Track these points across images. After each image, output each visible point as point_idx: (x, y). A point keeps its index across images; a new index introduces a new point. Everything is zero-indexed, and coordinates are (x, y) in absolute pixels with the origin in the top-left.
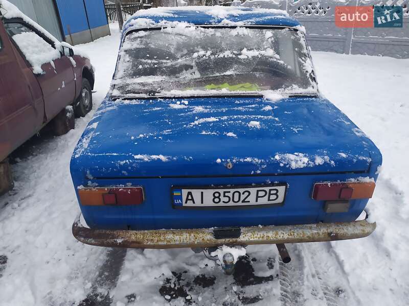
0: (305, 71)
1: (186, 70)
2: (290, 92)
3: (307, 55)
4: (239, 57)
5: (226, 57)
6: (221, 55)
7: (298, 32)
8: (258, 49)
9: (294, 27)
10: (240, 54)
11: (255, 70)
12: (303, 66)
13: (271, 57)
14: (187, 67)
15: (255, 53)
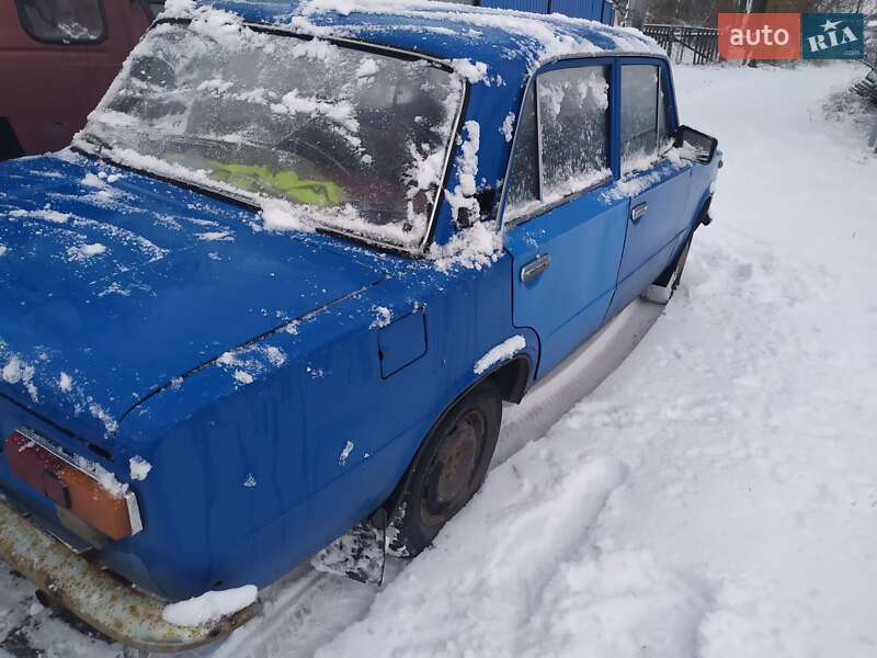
0: (409, 179)
1: (173, 114)
2: (327, 219)
3: (445, 143)
4: (273, 106)
5: (249, 101)
6: (243, 97)
7: (452, 76)
8: (322, 98)
9: (446, 61)
10: (277, 101)
11: (285, 146)
12: (411, 166)
13: (338, 125)
14: (177, 108)
15: (309, 106)
